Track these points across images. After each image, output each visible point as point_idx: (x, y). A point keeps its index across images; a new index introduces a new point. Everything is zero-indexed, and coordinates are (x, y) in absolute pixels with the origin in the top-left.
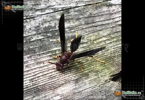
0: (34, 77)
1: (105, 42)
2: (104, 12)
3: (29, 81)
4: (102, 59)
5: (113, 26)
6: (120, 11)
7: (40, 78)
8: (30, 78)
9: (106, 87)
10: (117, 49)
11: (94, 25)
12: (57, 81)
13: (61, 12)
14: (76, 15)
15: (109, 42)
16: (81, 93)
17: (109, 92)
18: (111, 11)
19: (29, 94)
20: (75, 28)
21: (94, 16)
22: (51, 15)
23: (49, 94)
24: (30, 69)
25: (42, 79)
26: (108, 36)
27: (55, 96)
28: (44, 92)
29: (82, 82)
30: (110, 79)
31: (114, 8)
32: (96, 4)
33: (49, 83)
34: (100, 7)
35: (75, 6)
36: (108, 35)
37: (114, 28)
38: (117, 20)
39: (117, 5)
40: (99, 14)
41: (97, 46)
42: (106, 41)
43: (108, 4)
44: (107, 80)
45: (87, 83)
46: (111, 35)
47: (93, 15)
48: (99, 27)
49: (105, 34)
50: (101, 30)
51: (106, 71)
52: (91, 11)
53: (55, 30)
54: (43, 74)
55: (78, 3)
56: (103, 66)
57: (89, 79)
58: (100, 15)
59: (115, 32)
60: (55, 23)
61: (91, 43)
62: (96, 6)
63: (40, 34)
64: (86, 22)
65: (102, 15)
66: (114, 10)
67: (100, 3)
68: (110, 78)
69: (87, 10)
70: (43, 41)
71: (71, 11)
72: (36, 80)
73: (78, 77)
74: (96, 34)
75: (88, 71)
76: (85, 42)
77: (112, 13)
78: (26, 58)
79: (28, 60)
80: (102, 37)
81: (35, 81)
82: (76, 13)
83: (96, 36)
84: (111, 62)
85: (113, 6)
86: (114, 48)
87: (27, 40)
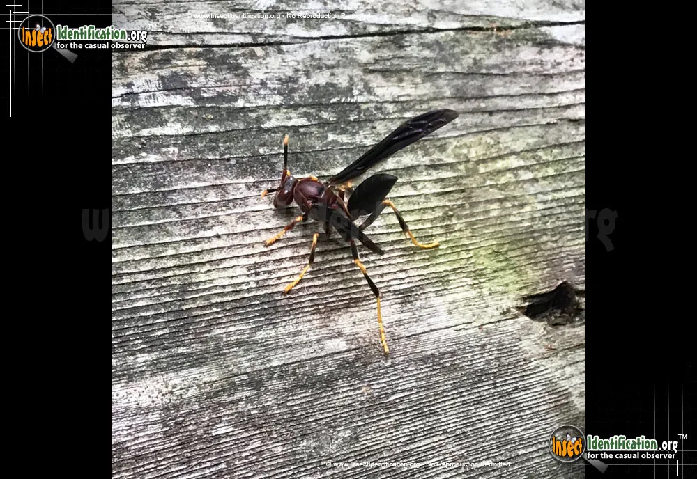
0: (265, 258)
1: (516, 176)
2: (524, 64)
3: (245, 271)
4: (501, 232)
5: (548, 120)
6: (581, 71)
7: (283, 266)
8: (252, 261)
9: (503, 332)
10: (554, 204)
11: (483, 105)
12: (341, 286)
13: (376, 38)
14: (426, 59)
15: (529, 175)
16: (418, 342)
17: (512, 351)
18: (549, 66)
19: (241, 314)
20: (418, 107)
21: (487, 75)
22: (341, 46)
23: (309, 325)
24: (251, 227)
25: (290, 272)
26: (530, 155)
27: (330, 338)
28: (292, 317)
29: (423, 302)
30: (518, 308)
31: (557, 54)
32: (499, 29)
33: (314, 290)
34: (511, 43)
35: (425, 24)
36: (527, 151)
37: (552, 130)
38: (564, 100)
39: (569, 45)
40: (504, 70)
41: (488, 183)
42: (521, 172)
43: (540, 38)
44: (508, 311)
45: (442, 309)
46: (540, 153)
47: (484, 71)
48: (500, 116)
49: (518, 146)
50: (507, 129)
51: (510, 277)
52: (478, 53)
53: (350, 103)
54: (296, 254)
55: (437, 15)
56: (502, 258)
57: (450, 298)
58: (507, 72)
59: (553, 143)
60: (351, 78)
61: (467, 169)
62: (497, 37)
63: (296, 107)
64: (458, 90)
65: (515, 75)
66: (559, 64)
67: (512, 28)
68: (520, 303)
69: (466, 47)
70: (305, 134)
71: (410, 42)
72: (270, 272)
73: (411, 285)
74: (489, 140)
75: (448, 268)
76: (447, 165)
77: (551, 72)
78: (241, 186)
79: (246, 193)
80: (507, 155)
81: (265, 272)
82: (427, 53)
83: (489, 147)
84: (528, 250)
85: (557, 49)
86: (545, 202)
87: (249, 123)
